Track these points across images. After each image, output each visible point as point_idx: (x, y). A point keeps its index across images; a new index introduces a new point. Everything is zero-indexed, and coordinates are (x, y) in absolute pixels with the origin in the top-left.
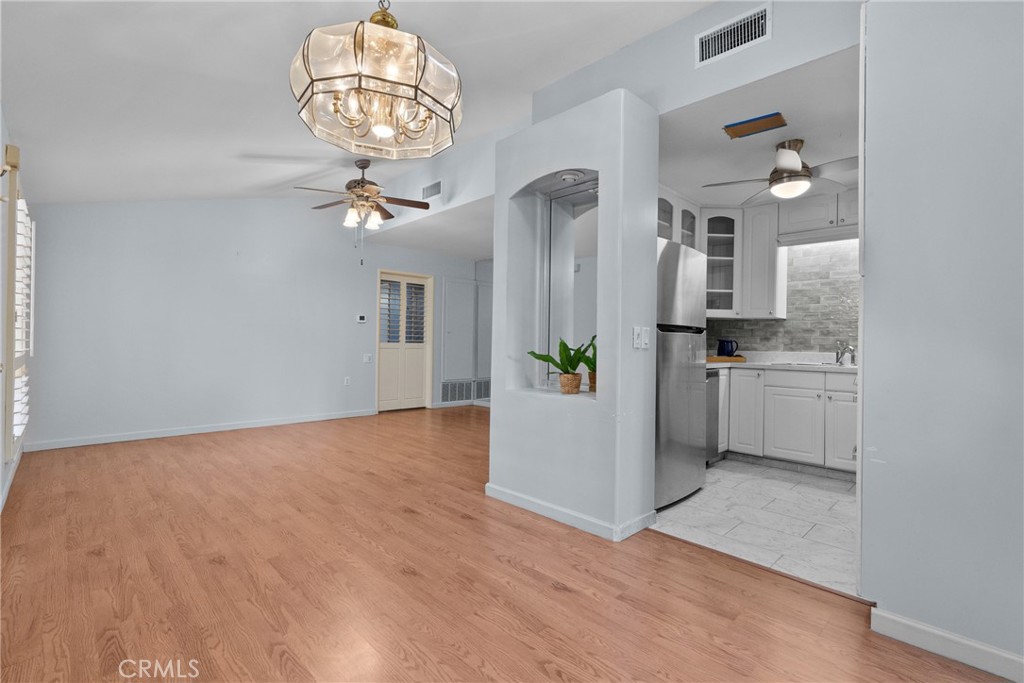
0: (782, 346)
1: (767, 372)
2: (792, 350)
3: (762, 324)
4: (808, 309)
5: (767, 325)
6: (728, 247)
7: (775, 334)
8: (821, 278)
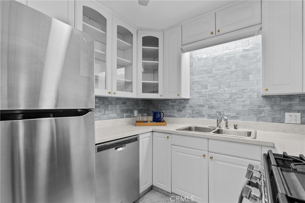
0: (188, 115)
1: (172, 135)
2: (193, 117)
3: (177, 102)
4: (201, 92)
5: (180, 103)
6: (155, 56)
7: (184, 107)
8: (208, 73)
